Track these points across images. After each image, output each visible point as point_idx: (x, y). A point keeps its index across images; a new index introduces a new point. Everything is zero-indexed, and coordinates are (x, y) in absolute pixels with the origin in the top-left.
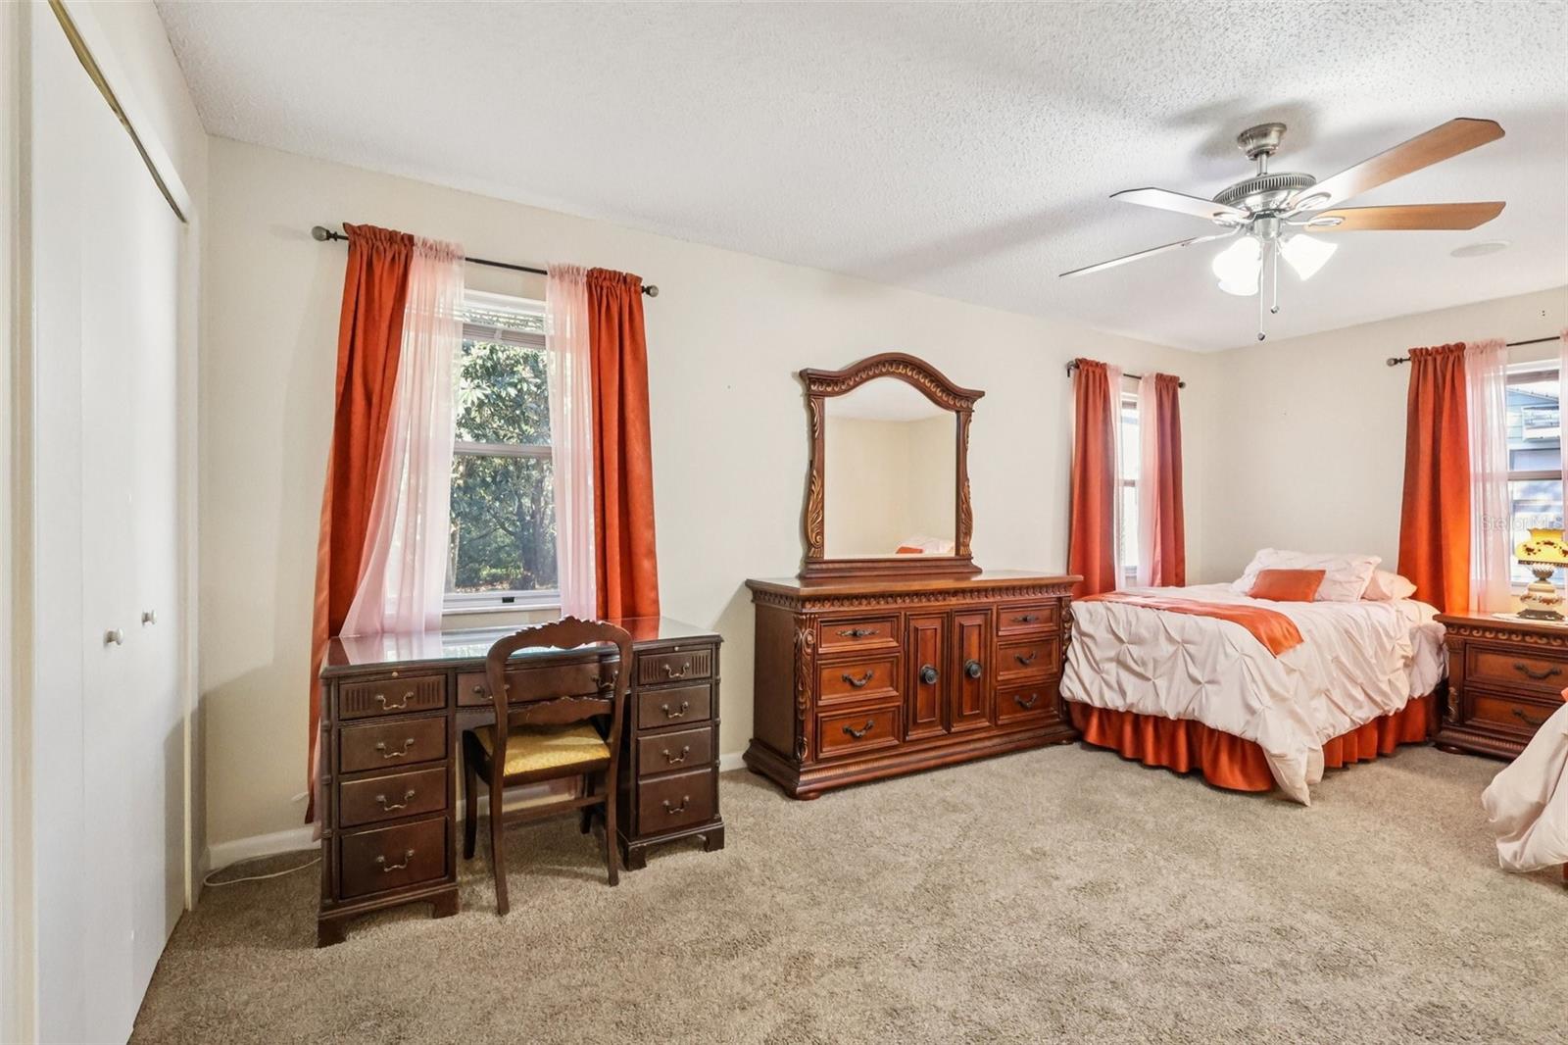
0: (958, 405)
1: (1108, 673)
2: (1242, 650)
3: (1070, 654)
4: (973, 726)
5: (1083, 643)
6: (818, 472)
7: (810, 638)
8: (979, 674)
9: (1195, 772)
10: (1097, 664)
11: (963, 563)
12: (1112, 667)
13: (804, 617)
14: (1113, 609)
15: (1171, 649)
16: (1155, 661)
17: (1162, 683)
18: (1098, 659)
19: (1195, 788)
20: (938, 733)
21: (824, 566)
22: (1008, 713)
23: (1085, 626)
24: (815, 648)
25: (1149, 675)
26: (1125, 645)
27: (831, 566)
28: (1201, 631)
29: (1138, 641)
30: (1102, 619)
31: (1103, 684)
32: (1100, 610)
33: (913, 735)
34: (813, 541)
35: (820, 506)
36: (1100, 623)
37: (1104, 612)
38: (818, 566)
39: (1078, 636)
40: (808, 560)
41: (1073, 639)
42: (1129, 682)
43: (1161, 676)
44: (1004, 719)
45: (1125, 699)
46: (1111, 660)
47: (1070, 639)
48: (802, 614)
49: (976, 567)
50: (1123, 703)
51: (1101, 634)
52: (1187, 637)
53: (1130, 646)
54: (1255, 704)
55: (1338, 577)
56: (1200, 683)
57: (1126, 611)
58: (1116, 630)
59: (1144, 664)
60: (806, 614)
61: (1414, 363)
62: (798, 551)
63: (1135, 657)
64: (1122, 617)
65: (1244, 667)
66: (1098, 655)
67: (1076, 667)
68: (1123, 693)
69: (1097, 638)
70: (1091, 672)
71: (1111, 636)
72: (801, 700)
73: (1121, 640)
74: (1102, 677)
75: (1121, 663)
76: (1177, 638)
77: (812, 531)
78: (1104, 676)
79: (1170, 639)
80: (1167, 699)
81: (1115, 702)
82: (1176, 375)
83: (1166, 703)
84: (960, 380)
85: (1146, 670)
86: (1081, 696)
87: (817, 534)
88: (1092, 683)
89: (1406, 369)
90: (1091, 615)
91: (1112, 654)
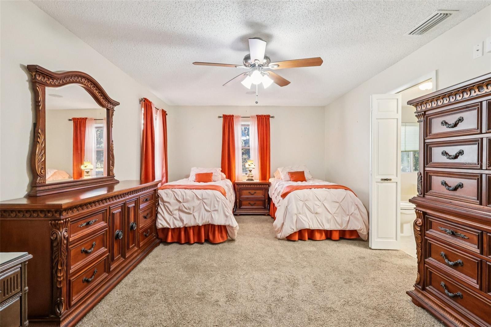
0: (109, 106)
1: (175, 215)
2: (221, 198)
3: (159, 210)
4: (132, 252)
5: (164, 205)
6: (42, 131)
7: (65, 234)
8: (136, 228)
9: (208, 241)
10: (171, 212)
11: (112, 178)
12: (176, 212)
13: (62, 221)
14: (175, 191)
15: (199, 202)
16: (194, 207)
17: (196, 214)
18: (171, 210)
19: (207, 246)
20: (122, 261)
21: (46, 188)
22: (142, 241)
23: (165, 199)
24: (67, 239)
25: (192, 212)
26: (181, 204)
27: (50, 187)
28: (209, 195)
29: (187, 201)
30: (171, 195)
31: (174, 219)
32: (170, 192)
33: (112, 267)
34: (39, 173)
35: (43, 152)
36: (171, 197)
37: (172, 192)
38: (42, 188)
39: (162, 203)
40: (33, 185)
41: (160, 204)
42: (183, 216)
43: (195, 212)
44: (141, 244)
45: (183, 223)
46: (176, 210)
47: (159, 204)
48: (60, 220)
49: (117, 180)
50: (182, 224)
51: (172, 201)
52: (204, 197)
53: (183, 203)
54: (227, 214)
55: (216, 174)
56: (210, 212)
57: (180, 191)
58: (178, 199)
59: (190, 209)
60: (63, 220)
61: (223, 118)
62: (26, 180)
63: (186, 207)
64: (179, 193)
65: (223, 204)
66: (171, 208)
67: (163, 215)
68: (182, 220)
69: (171, 203)
70: (168, 215)
71: (176, 201)
72: (59, 275)
73: (180, 202)
74: (174, 217)
75: (180, 210)
76: (200, 197)
77: (38, 167)
78: (174, 216)
79: (198, 199)
80: (199, 219)
81: (179, 224)
82: (166, 111)
83: (198, 221)
84: (112, 96)
85: (190, 211)
86: (166, 225)
87: (42, 168)
88: (170, 220)
89: (222, 119)
90: (167, 194)
91: (177, 207)
